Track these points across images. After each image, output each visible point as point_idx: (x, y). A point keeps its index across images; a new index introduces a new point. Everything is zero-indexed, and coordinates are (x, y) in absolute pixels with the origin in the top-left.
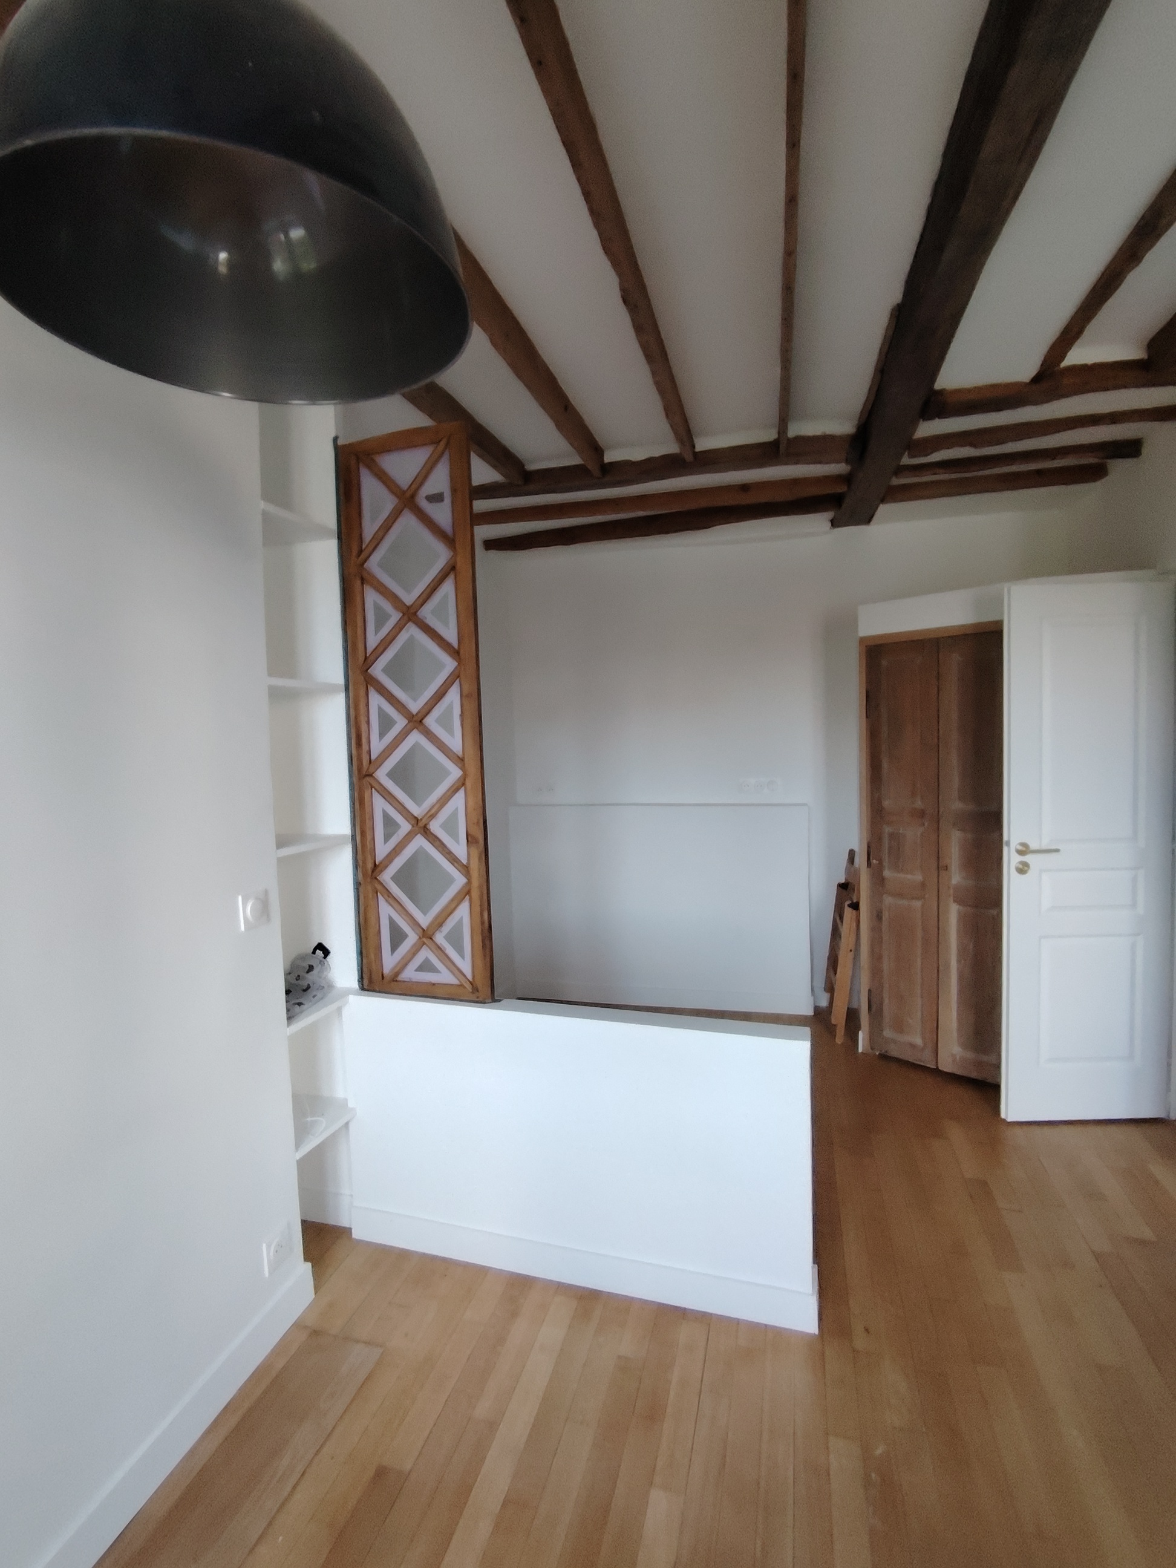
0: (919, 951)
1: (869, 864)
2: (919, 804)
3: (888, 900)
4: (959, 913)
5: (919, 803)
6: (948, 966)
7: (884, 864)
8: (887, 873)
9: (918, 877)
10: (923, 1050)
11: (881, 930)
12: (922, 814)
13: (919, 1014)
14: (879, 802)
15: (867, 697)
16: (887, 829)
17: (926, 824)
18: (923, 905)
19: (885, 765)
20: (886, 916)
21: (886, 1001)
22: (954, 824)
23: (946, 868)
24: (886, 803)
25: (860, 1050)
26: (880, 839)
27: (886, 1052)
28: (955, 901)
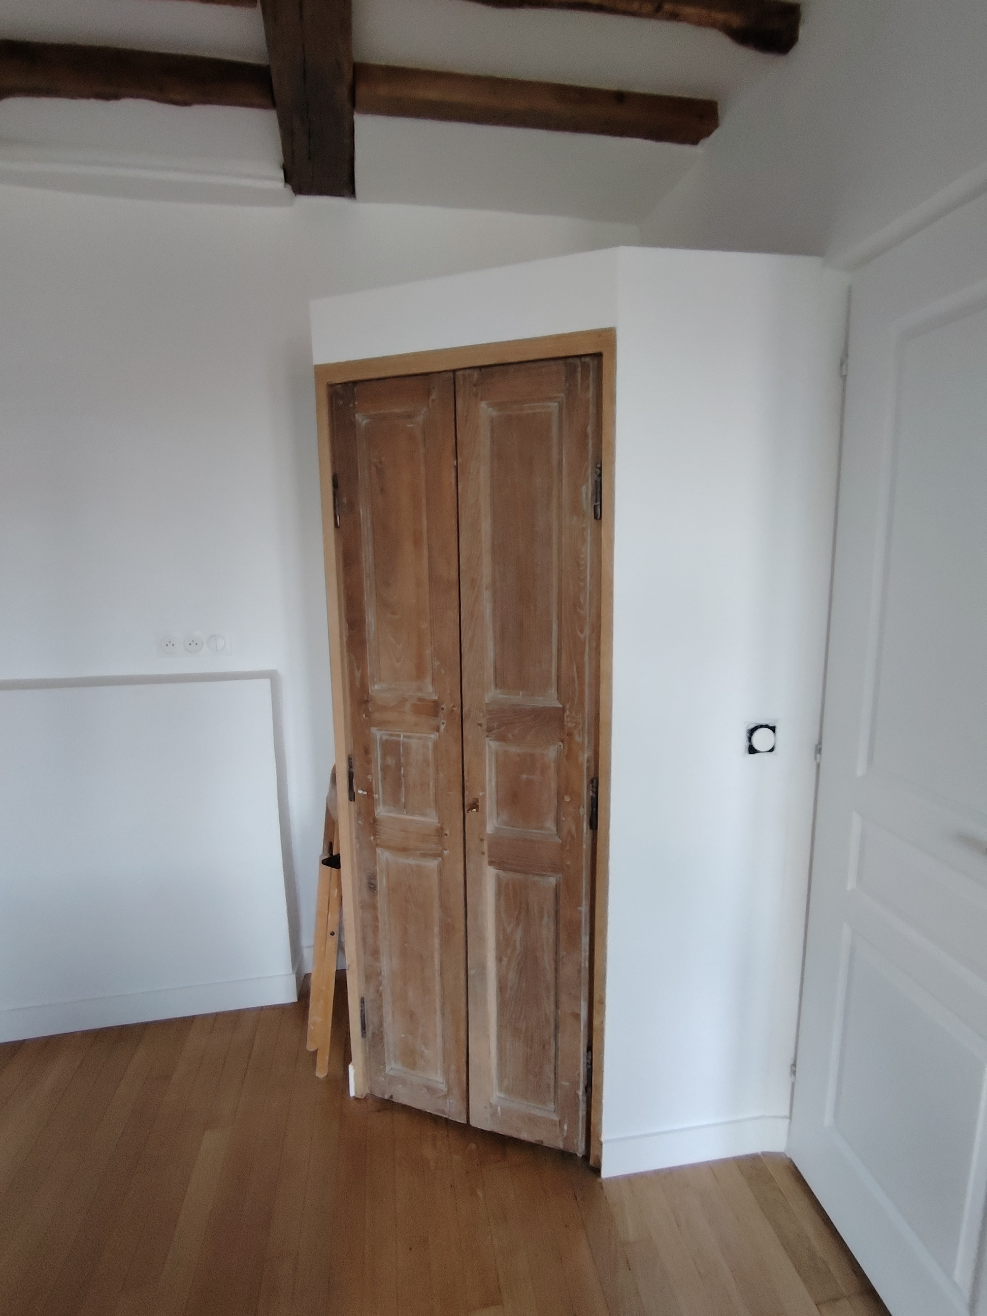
0: (436, 942)
1: (352, 797)
2: (430, 692)
3: (384, 855)
4: (499, 881)
5: (430, 689)
6: (483, 967)
7: (376, 796)
8: (381, 811)
9: (431, 819)
10: (445, 1097)
11: (374, 907)
12: (434, 709)
13: (439, 1039)
14: (364, 687)
15: (335, 485)
16: (378, 734)
17: (442, 727)
18: (439, 866)
19: (370, 618)
20: (382, 883)
21: (388, 1019)
22: (489, 730)
23: (475, 805)
24: (376, 689)
25: (352, 1093)
26: (367, 751)
27: (391, 1097)
28: (491, 863)
